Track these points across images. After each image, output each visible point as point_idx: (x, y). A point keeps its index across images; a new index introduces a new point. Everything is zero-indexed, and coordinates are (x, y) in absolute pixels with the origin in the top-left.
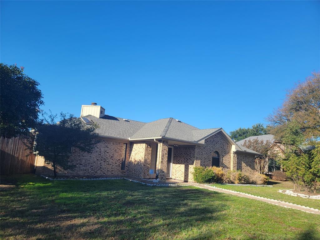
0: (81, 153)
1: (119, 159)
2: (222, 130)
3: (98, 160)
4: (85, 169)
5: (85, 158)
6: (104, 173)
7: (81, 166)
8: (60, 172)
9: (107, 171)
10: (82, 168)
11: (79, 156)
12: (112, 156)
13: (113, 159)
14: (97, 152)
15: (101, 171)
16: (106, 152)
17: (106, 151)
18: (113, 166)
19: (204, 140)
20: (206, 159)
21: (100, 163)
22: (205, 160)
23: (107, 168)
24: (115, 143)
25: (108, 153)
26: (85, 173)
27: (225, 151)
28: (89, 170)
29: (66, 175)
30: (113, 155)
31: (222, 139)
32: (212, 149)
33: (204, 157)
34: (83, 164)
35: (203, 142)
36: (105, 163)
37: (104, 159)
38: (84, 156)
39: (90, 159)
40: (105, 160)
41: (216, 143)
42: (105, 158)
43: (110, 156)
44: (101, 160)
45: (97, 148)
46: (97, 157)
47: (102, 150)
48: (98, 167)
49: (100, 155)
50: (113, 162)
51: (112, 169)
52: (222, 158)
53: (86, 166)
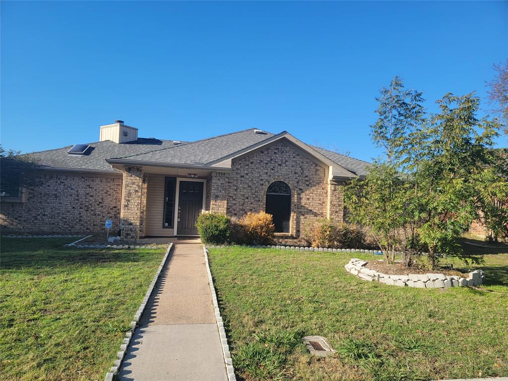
0: (43, 198)
1: (114, 206)
2: (286, 136)
3: (73, 208)
4: (52, 222)
5: (51, 205)
6: (87, 229)
7: (46, 217)
8: (11, 227)
9: (92, 225)
10: (47, 220)
11: (41, 202)
12: (101, 201)
13: (102, 206)
14: (71, 195)
15: (82, 225)
16: (88, 196)
17: (88, 194)
18: (104, 217)
19: (230, 159)
20: (247, 198)
21: (78, 212)
22: (247, 200)
23: (92, 221)
24: (104, 180)
25: (92, 196)
26: (53, 228)
27: (307, 181)
28: (60, 224)
29: (21, 231)
30: (102, 199)
31: (298, 155)
32: (265, 177)
33: (243, 195)
34: (49, 215)
35: (227, 164)
36: (88, 212)
37: (86, 206)
38: (48, 203)
39: (60, 206)
40: (88, 208)
41: (280, 165)
42: (87, 204)
43: (96, 201)
44: (81, 208)
45: (72, 189)
46: (72, 203)
47: (81, 192)
48: (75, 218)
49: (78, 200)
50: (104, 211)
51: (101, 221)
52: (299, 194)
53: (53, 217)
